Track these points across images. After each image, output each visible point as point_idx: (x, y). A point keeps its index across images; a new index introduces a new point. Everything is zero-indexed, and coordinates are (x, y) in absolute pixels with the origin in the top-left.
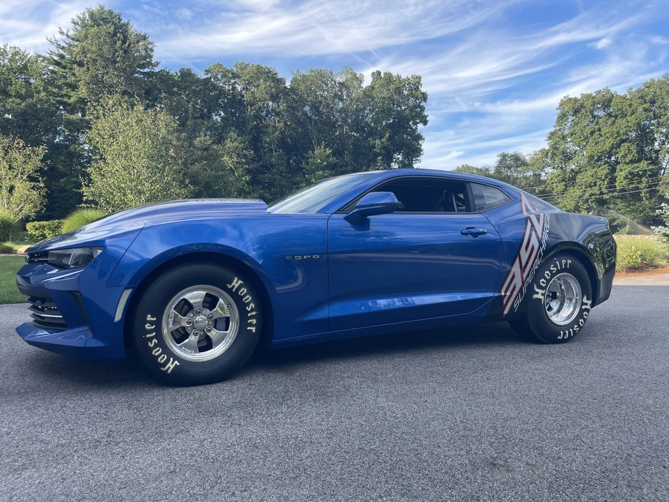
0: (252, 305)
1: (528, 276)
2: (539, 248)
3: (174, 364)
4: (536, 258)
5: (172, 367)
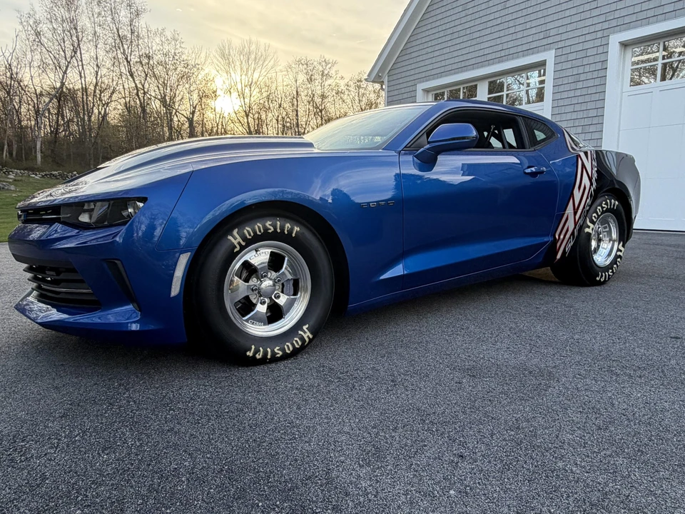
0: (268, 224)
1: (580, 217)
2: (590, 188)
3: (306, 330)
4: (587, 198)
5: (308, 334)
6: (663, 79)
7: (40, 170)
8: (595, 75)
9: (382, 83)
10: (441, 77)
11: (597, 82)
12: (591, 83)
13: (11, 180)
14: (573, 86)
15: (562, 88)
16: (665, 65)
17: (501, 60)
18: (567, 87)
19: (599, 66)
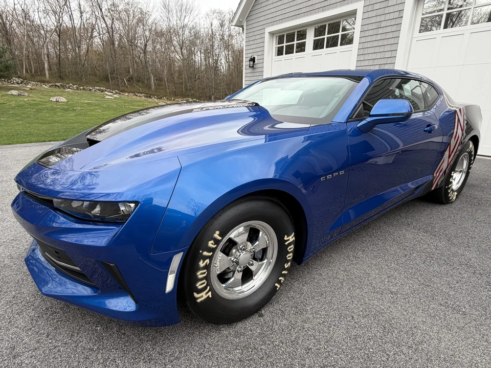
6: (445, 27)
7: (48, 82)
8: (393, 22)
9: (242, 27)
10: (282, 23)
11: (394, 28)
12: (389, 29)
13: (28, 89)
14: (375, 32)
15: (367, 34)
16: (448, 15)
17: (324, 8)
18: (371, 33)
19: (396, 15)
